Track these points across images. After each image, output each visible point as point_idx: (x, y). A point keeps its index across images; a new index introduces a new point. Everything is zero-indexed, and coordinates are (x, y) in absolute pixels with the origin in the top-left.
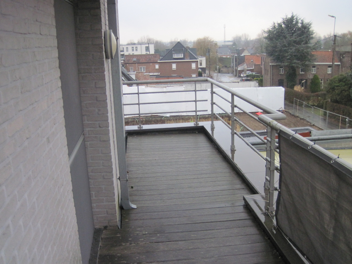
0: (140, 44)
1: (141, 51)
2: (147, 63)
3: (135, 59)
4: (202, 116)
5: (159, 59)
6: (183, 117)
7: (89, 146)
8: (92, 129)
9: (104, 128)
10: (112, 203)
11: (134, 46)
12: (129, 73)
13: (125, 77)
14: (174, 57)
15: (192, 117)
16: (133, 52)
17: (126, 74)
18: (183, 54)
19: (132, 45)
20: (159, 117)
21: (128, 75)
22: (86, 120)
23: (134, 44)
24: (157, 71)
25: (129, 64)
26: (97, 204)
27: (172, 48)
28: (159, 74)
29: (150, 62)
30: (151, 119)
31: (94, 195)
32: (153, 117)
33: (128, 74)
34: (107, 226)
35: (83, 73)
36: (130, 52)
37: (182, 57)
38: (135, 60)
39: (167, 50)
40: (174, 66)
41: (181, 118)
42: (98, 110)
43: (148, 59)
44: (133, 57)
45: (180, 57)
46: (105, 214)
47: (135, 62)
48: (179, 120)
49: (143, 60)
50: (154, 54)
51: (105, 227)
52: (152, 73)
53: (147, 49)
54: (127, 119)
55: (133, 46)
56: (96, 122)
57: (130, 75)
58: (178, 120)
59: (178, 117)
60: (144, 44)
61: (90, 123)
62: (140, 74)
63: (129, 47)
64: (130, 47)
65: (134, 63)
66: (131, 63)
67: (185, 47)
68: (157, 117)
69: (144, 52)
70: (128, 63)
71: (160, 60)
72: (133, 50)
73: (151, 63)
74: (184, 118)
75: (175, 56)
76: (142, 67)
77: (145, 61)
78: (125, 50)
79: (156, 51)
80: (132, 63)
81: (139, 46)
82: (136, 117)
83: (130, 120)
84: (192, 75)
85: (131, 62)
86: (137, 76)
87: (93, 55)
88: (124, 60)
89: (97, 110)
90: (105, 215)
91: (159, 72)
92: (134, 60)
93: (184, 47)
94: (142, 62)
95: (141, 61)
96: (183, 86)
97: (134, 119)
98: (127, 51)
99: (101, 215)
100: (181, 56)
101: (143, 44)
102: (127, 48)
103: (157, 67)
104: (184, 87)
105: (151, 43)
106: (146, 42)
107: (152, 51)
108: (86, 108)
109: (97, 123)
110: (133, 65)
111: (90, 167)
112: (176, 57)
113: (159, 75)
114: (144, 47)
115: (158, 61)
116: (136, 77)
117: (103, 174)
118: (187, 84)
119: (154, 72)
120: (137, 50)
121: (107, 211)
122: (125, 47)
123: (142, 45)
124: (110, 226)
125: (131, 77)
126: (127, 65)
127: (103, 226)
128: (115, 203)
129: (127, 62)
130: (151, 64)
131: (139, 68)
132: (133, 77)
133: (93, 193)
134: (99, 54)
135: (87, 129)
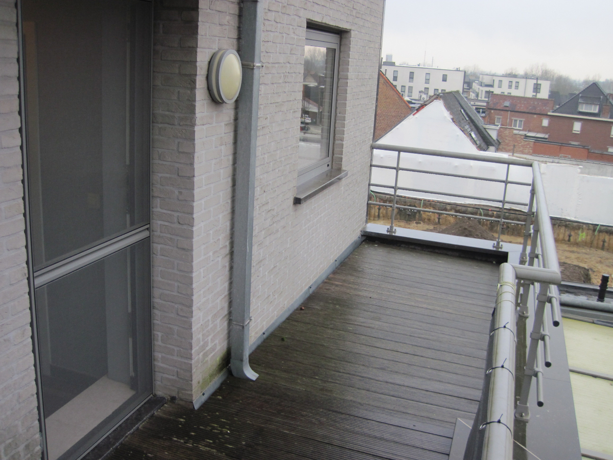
0: (526, 77)
1: (525, 90)
2: (528, 113)
3: (507, 103)
4: (604, 228)
5: (553, 109)
6: (567, 223)
7: (159, 252)
8: (166, 224)
9: (185, 227)
10: (186, 361)
11: (514, 80)
12: (487, 126)
13: (477, 133)
14: (581, 110)
15: (584, 226)
16: (509, 91)
17: (481, 128)
18: (597, 107)
19: (511, 77)
20: (522, 213)
21: (483, 130)
22: (158, 205)
23: (515, 76)
24: (544, 130)
25: (495, 111)
26: (163, 355)
27: (580, 93)
28: (547, 136)
29: (533, 111)
30: (507, 214)
31: (160, 338)
32: (512, 212)
33: (485, 128)
34: (175, 397)
35: (161, 123)
36: (505, 90)
37: (596, 111)
38: (508, 105)
39: (571, 94)
40: (577, 127)
41: (564, 224)
42: (179, 192)
43: (531, 106)
44: (505, 100)
45: (592, 111)
46: (173, 376)
47: (507, 109)
48: (559, 226)
49: (521, 107)
50: (546, 100)
51: (173, 399)
52: (535, 132)
53: (537, 88)
54: (465, 207)
55: (511, 79)
56: (173, 213)
57: (487, 130)
58: (557, 226)
59: (559, 222)
60: (533, 79)
61: (164, 213)
62: (507, 132)
63: (504, 79)
64: (506, 81)
65: (505, 110)
66: (499, 110)
67: (604, 95)
68: (521, 213)
69: (530, 94)
70: (495, 108)
71: (553, 112)
72: (510, 87)
73: (535, 114)
74: (569, 224)
75: (583, 108)
76: (518, 120)
77: (525, 110)
78: (496, 84)
79: (554, 94)
80: (502, 109)
81: (522, 82)
82: (482, 207)
83: (469, 209)
84: (607, 149)
85: (499, 108)
86: (500, 134)
87: (179, 92)
88: (488, 103)
89: (177, 193)
90: (174, 378)
91: (546, 133)
92: (505, 105)
93: (603, 93)
94: (520, 110)
95: (517, 109)
96: (578, 165)
97: (477, 208)
98: (500, 87)
99: (167, 376)
100: (595, 109)
101: (531, 79)
102: (501, 81)
103: (545, 122)
104: (580, 168)
105: (547, 79)
106: (539, 75)
107: (544, 94)
108: (161, 185)
109: (176, 214)
110: (502, 112)
111: (159, 288)
112: (584, 110)
113: (546, 139)
114: (532, 83)
115: (549, 114)
116: (498, 135)
117: (176, 306)
118: (592, 164)
119: (538, 132)
120: (517, 87)
121: (177, 371)
122: (497, 80)
123: (528, 80)
124: (181, 400)
125: (488, 134)
126: (492, 111)
127: (170, 396)
128: (192, 361)
129: (492, 106)
130: (535, 116)
131: (512, 120)
132: (494, 135)
133: (160, 334)
134: (189, 92)
135: (160, 222)
